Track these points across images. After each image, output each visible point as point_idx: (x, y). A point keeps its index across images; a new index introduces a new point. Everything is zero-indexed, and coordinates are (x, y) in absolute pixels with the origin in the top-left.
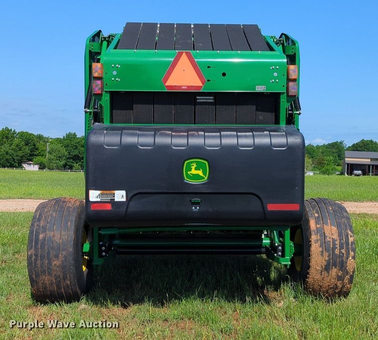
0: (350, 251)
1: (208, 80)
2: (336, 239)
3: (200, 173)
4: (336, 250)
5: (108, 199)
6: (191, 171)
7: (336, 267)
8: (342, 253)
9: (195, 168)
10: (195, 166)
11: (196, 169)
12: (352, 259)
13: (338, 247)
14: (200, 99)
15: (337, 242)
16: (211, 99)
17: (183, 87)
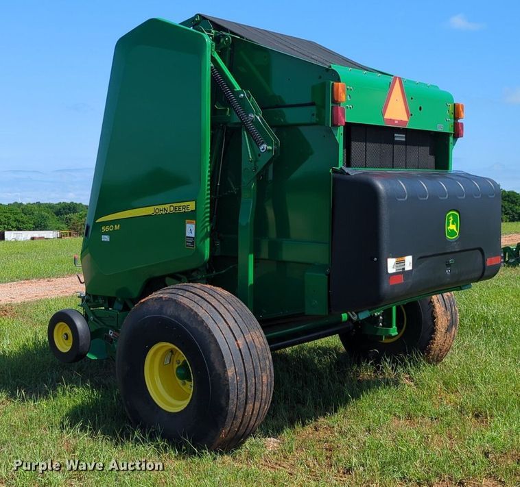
1: (411, 115)
3: (454, 227)
5: (400, 269)
6: (449, 226)
10: (452, 219)
11: (453, 223)
16: (403, 138)
17: (396, 122)
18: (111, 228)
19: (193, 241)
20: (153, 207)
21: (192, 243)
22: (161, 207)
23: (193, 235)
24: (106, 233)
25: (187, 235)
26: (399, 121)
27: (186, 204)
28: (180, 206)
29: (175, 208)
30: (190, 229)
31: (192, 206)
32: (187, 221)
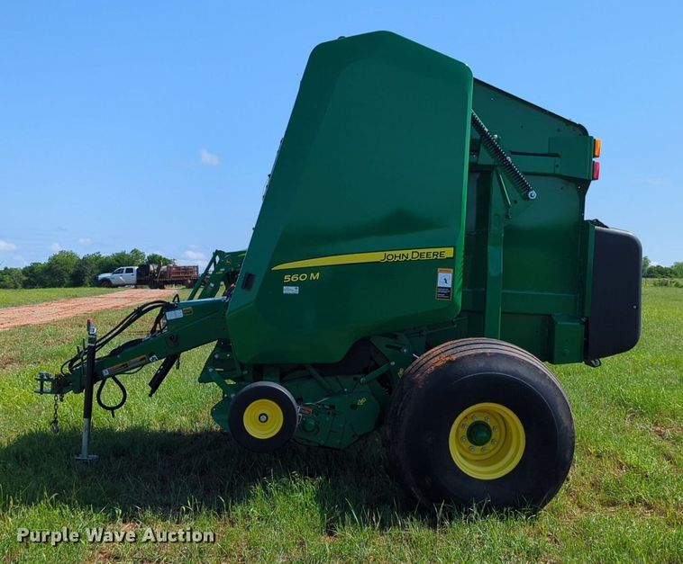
18: (303, 277)
19: (448, 293)
20: (384, 253)
21: (448, 294)
22: (398, 253)
23: (449, 285)
24: (291, 284)
25: (439, 285)
27: (439, 250)
28: (428, 253)
29: (421, 255)
30: (444, 279)
31: (449, 252)
32: (439, 269)
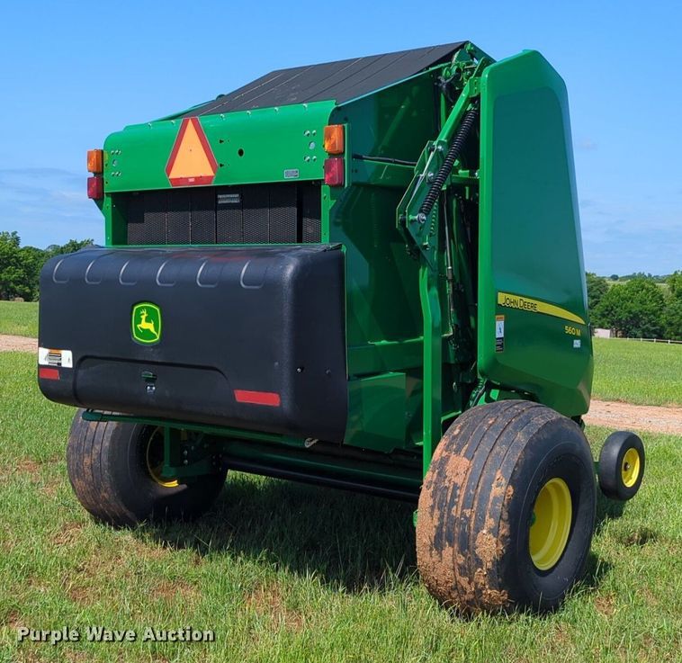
0: (487, 517)
1: (221, 165)
2: (459, 484)
3: (150, 326)
4: (455, 507)
5: (54, 362)
6: (140, 323)
7: (451, 545)
8: (466, 518)
9: (146, 318)
10: (146, 315)
11: (148, 320)
12: (489, 532)
13: (461, 502)
14: (223, 199)
15: (461, 493)
16: (234, 198)
17: (191, 180)
26: (196, 178)
